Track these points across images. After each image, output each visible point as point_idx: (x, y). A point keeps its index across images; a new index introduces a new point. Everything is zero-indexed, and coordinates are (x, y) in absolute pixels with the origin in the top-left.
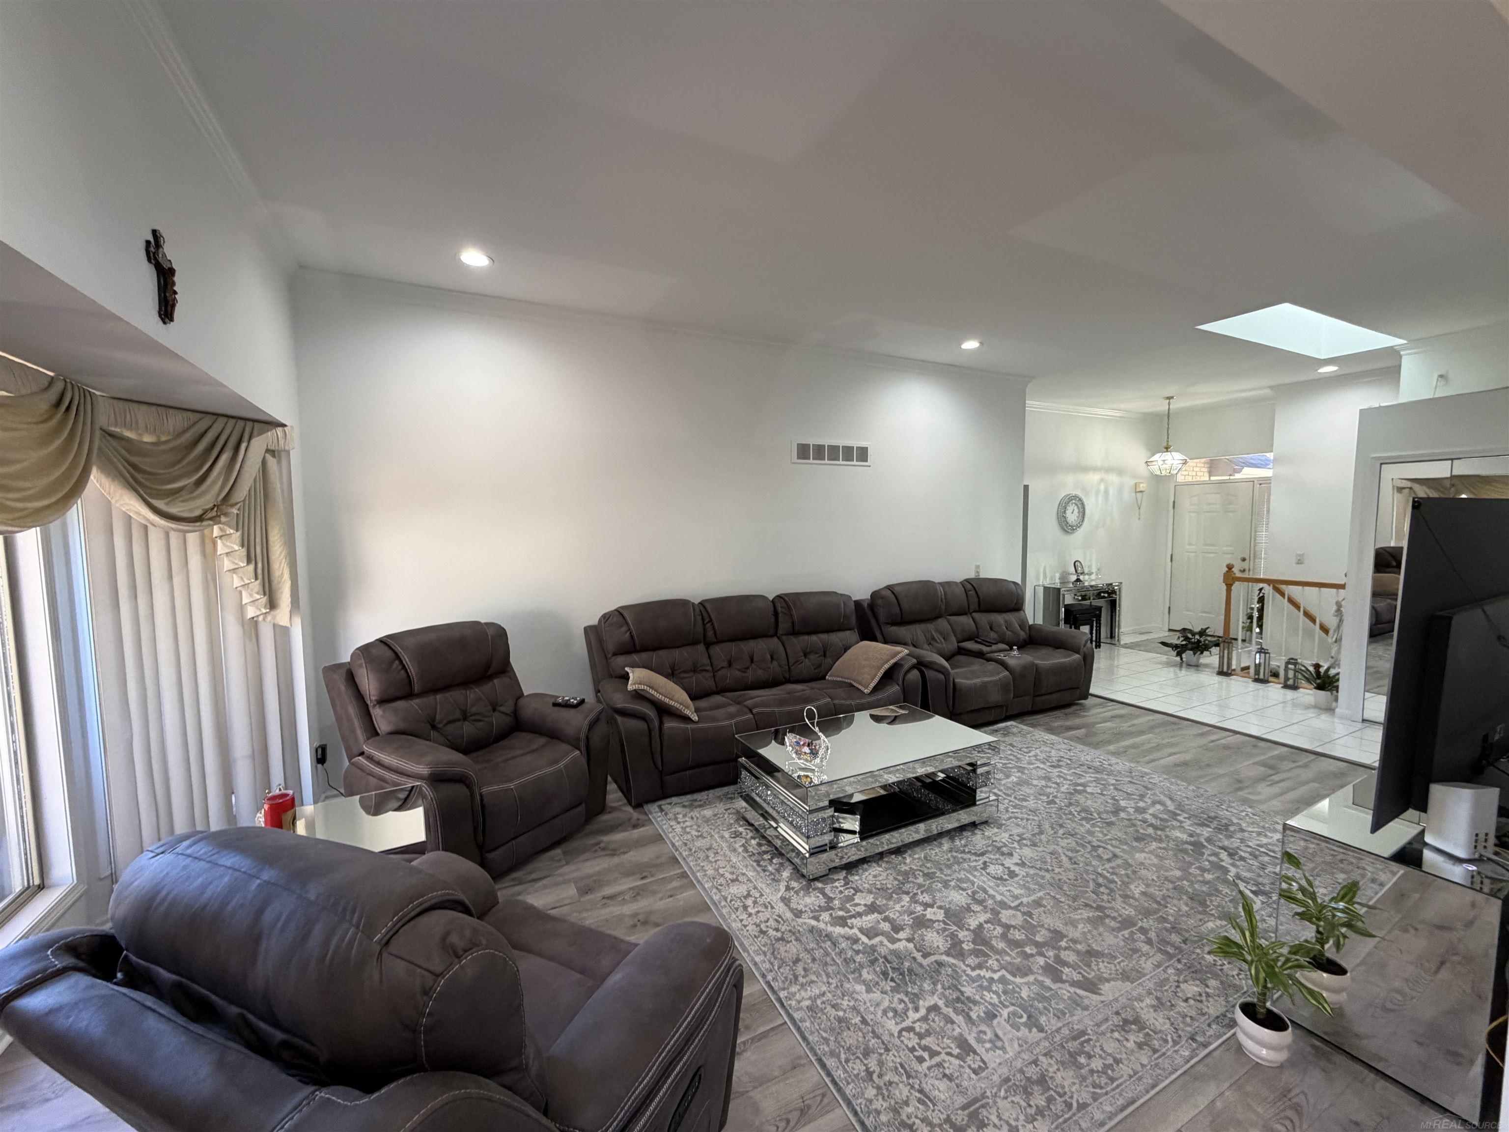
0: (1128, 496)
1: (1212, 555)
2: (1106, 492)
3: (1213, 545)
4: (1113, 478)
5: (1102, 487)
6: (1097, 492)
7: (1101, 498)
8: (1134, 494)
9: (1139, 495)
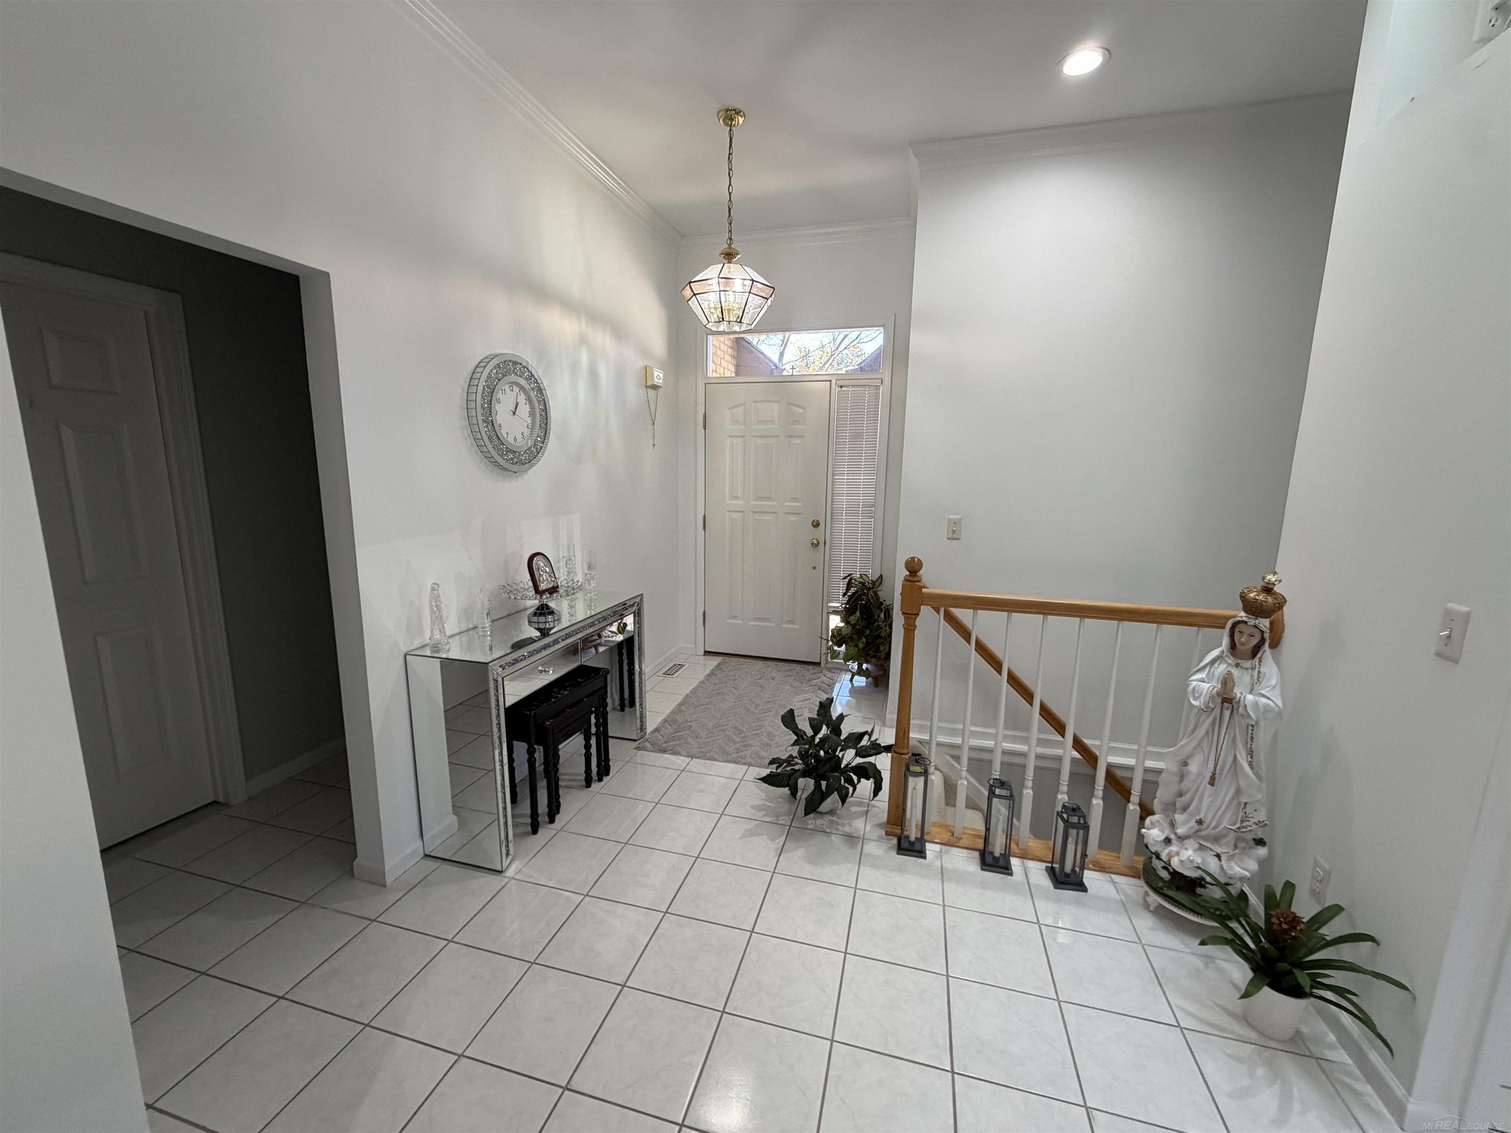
0: (634, 392)
1: (770, 517)
2: (593, 374)
3: (770, 499)
4: (603, 340)
5: (584, 358)
6: (574, 367)
7: (582, 387)
8: (643, 391)
9: (652, 393)
